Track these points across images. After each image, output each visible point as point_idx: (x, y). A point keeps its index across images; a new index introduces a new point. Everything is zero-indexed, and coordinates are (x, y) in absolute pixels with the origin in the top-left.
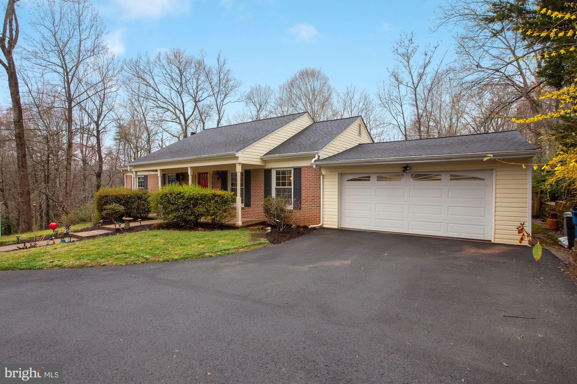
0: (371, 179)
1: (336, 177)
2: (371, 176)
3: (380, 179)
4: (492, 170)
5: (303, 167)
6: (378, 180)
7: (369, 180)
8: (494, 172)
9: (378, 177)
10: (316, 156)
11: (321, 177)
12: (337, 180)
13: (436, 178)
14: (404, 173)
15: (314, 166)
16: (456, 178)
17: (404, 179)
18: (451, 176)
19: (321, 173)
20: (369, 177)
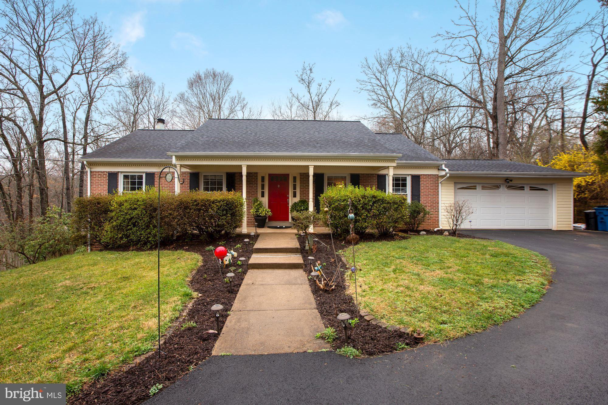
0: (477, 188)
1: (453, 185)
2: (477, 185)
3: (484, 188)
4: (552, 184)
5: (422, 175)
6: (482, 189)
7: (476, 189)
8: (554, 186)
9: (482, 187)
10: (443, 166)
11: (440, 184)
12: (453, 188)
13: (522, 188)
14: (502, 184)
15: (448, 175)
16: (532, 189)
17: (501, 189)
18: (530, 187)
19: (440, 182)
20: (476, 186)
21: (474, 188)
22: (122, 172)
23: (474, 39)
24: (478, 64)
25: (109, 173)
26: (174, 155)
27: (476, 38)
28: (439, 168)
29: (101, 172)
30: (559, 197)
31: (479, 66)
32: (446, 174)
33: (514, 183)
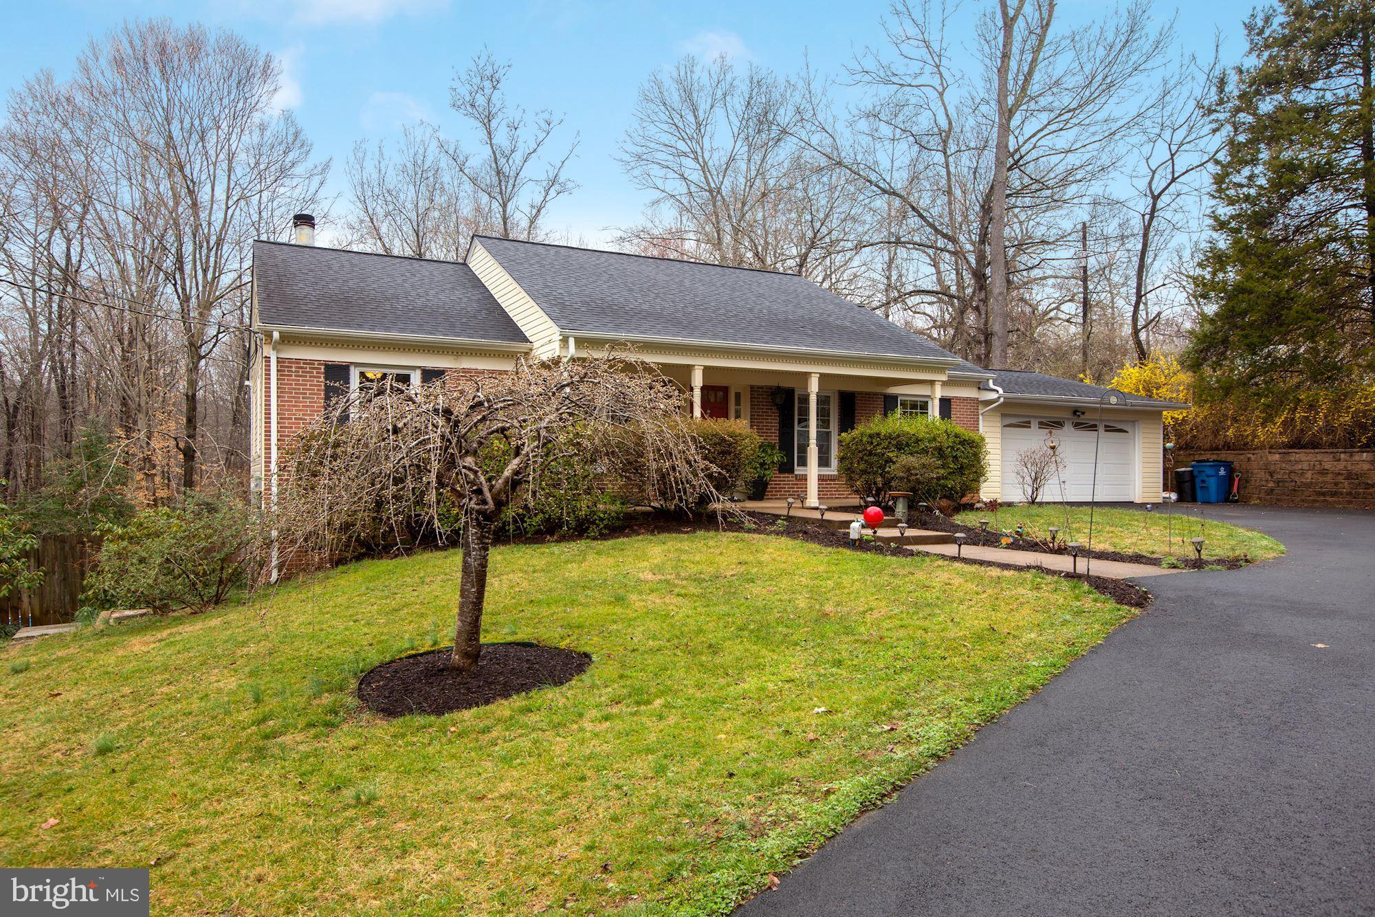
0: (1032, 425)
1: (999, 419)
2: (1032, 421)
3: (1041, 426)
4: (1134, 422)
5: (953, 398)
6: (1039, 428)
7: (1029, 427)
8: (1138, 424)
9: (1040, 423)
10: (991, 382)
11: (981, 417)
12: (999, 425)
13: (1093, 428)
14: (1068, 419)
15: (1002, 400)
16: (1109, 429)
17: (1066, 428)
18: (1106, 426)
19: (981, 412)
20: (1029, 423)
21: (1026, 425)
22: (357, 365)
23: (937, 95)
24: (945, 153)
25: (326, 366)
26: (572, 336)
27: (941, 94)
28: (981, 386)
29: (306, 362)
30: (1146, 445)
31: (946, 157)
32: (999, 398)
33: (1083, 419)
